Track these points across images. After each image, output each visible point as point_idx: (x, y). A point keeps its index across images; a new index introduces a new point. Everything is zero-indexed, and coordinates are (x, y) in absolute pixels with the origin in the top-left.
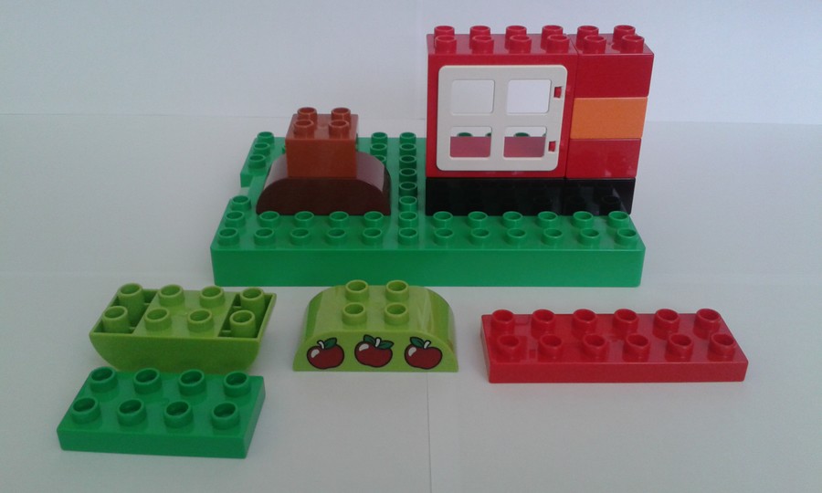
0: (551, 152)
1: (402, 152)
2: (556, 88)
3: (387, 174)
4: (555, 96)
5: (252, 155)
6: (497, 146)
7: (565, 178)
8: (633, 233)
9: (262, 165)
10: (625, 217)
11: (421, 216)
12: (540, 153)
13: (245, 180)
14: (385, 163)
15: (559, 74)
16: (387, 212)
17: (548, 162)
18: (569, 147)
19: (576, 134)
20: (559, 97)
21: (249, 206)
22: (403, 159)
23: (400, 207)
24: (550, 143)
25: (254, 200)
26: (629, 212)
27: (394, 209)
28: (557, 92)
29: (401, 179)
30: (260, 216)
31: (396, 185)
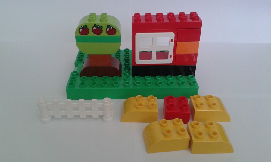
0: (170, 58)
1: (125, 55)
2: (171, 39)
3: (120, 63)
4: (171, 41)
5: (78, 57)
6: (154, 55)
7: (175, 65)
8: (195, 82)
9: (81, 60)
10: (193, 77)
11: (131, 77)
12: (167, 58)
13: (76, 65)
14: (119, 60)
15: (172, 35)
16: (120, 76)
17: (169, 61)
18: (176, 56)
19: (178, 52)
20: (172, 42)
21: (78, 74)
22: (125, 58)
23: (124, 74)
24: (170, 55)
25: (79, 72)
26: (194, 75)
27: (123, 75)
28: (172, 40)
29: (125, 65)
30: (81, 78)
31: (123, 67)
